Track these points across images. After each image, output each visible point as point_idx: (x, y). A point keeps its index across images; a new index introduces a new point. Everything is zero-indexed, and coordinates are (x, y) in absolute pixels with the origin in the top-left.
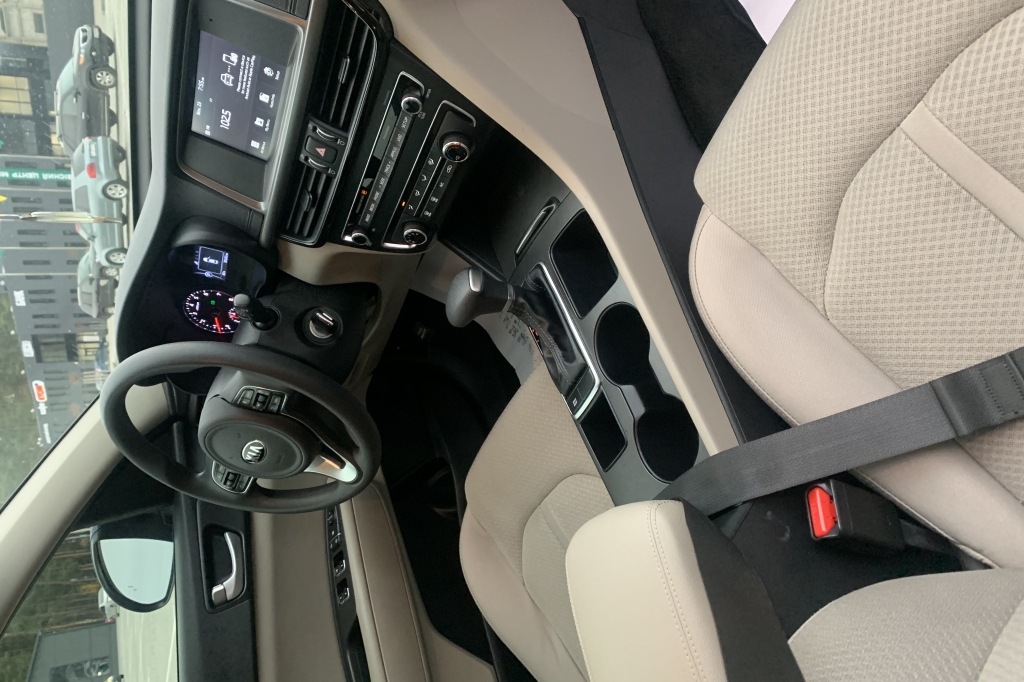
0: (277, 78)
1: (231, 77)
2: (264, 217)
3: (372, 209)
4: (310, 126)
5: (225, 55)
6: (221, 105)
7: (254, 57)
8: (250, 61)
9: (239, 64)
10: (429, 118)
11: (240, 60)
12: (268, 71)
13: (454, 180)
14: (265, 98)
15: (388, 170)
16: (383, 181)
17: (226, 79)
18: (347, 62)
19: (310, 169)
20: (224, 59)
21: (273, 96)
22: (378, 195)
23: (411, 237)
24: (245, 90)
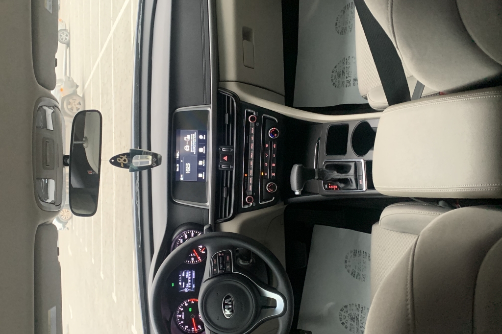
0: (204, 139)
1: (188, 146)
2: (209, 209)
3: (251, 181)
4: (220, 149)
5: (185, 138)
6: (186, 162)
7: (195, 133)
8: (194, 135)
9: (190, 139)
10: (260, 125)
11: (191, 137)
12: (201, 137)
13: (278, 151)
14: (201, 150)
15: (252, 156)
16: (252, 163)
17: (187, 148)
18: (227, 115)
19: (223, 171)
20: (185, 139)
21: (204, 147)
22: (251, 172)
23: (270, 187)
24: (194, 150)
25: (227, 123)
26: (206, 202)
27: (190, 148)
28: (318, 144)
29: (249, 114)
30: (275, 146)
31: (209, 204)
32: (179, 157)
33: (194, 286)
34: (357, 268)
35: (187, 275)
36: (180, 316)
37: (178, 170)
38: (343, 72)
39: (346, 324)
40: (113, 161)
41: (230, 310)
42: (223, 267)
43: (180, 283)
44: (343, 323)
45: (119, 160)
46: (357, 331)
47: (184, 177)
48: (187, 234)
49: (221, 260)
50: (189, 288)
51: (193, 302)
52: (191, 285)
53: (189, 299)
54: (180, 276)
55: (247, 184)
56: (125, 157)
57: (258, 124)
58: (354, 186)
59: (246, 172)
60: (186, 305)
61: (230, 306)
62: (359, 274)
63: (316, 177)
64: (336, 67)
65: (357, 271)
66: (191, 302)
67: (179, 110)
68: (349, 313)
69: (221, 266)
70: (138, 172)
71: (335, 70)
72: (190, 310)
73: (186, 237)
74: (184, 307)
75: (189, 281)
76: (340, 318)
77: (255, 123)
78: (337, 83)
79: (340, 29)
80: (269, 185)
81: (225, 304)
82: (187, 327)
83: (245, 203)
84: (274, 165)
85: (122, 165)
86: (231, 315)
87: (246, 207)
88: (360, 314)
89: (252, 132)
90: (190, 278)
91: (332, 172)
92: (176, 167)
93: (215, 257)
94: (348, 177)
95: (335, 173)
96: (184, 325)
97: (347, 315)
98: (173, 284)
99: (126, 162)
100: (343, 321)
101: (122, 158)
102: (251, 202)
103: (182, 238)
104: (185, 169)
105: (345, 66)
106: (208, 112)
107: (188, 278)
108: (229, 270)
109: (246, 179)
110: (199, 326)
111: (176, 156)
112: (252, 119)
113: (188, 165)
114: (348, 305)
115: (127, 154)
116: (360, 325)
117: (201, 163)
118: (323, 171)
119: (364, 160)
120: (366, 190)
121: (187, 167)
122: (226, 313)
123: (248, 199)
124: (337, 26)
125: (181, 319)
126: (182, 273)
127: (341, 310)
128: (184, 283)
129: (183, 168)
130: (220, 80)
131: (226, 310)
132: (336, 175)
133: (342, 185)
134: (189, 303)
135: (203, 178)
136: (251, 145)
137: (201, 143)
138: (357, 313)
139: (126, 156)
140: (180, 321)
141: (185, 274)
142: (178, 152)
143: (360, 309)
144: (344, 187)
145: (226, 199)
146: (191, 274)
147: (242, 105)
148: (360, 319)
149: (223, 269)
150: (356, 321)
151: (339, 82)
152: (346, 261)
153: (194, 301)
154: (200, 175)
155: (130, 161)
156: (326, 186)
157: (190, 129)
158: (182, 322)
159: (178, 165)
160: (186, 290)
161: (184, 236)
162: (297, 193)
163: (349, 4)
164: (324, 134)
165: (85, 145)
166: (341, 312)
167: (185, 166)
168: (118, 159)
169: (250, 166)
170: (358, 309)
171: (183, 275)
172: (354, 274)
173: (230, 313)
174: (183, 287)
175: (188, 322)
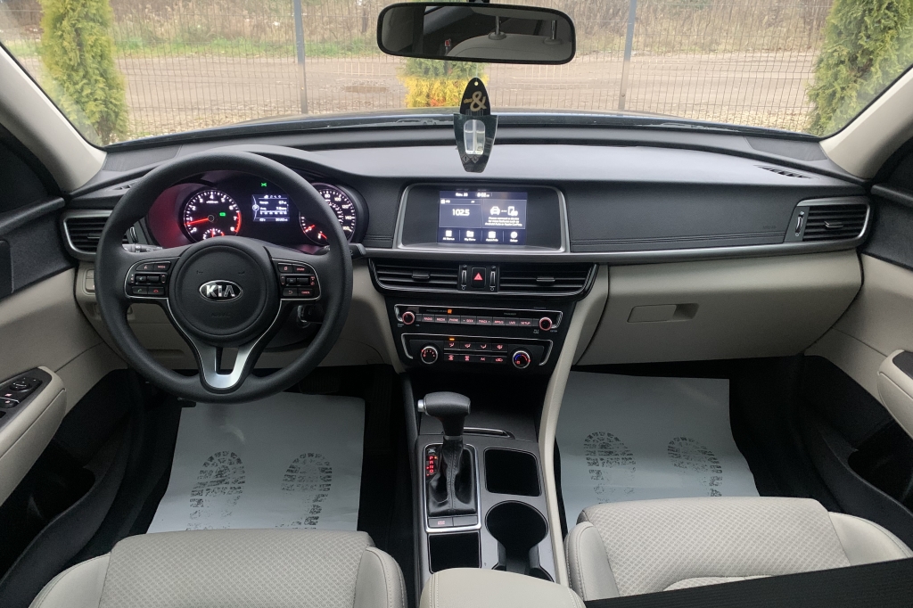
0: (511, 241)
1: (498, 213)
2: (391, 248)
3: (439, 320)
4: (494, 267)
5: (513, 208)
6: (472, 208)
7: (521, 225)
8: (517, 223)
9: (510, 217)
10: (536, 336)
11: (514, 217)
12: (514, 235)
13: (491, 366)
14: (492, 235)
15: (483, 322)
16: (470, 321)
17: (495, 210)
18: (552, 280)
19: (456, 272)
20: (510, 208)
21: (497, 240)
22: (455, 321)
23: (429, 353)
24: (492, 222)
25: (540, 279)
26: (404, 243)
27: (495, 216)
28: (503, 434)
29: (554, 317)
30: (499, 360)
31: (401, 248)
32: (480, 198)
33: (262, 220)
34: (302, 475)
35: (280, 208)
36: (212, 197)
37: (458, 195)
38: (610, 453)
39: (211, 463)
40: (476, 84)
41: (214, 294)
42: (291, 284)
43: (266, 197)
44: (211, 459)
45: (477, 96)
46: (201, 484)
47: (446, 205)
48: (349, 210)
49: (303, 279)
50: (259, 212)
51: (235, 218)
52: (263, 216)
53: (242, 213)
54: (280, 196)
55: (435, 313)
56: (482, 105)
57: (536, 332)
58: (433, 509)
59: (456, 312)
60: (231, 208)
61: (220, 295)
62: (293, 479)
63: (447, 438)
64: (617, 439)
65: (298, 475)
66: (237, 215)
67: (562, 198)
68: (230, 467)
69: (291, 280)
70: (452, 123)
71: (613, 439)
72: (223, 214)
73: (345, 207)
74: (227, 204)
75: (271, 213)
76: (219, 454)
77: (538, 328)
78: (591, 442)
79: (676, 445)
80: (433, 351)
81: (224, 285)
82: (194, 208)
83: (402, 310)
84: (467, 358)
85: (467, 101)
86: (206, 295)
87: (397, 311)
88: (229, 486)
89: (523, 323)
90: (276, 213)
91: (456, 466)
92: (462, 192)
93: (308, 270)
94: (449, 498)
95: (456, 472)
96: (197, 204)
97: (226, 464)
98: (265, 185)
99: (472, 109)
100: (216, 459)
101: (481, 100)
102: (405, 319)
103: (343, 200)
104: (460, 207)
105: (620, 457)
106: (558, 247)
107: (275, 209)
108: (285, 294)
109: (443, 312)
110: (195, 230)
111: (481, 192)
112: (546, 324)
113: (467, 212)
114: (241, 465)
115: (487, 110)
116: (212, 488)
117: (470, 234)
118: (458, 449)
119: (479, 530)
120: (428, 534)
121: (463, 210)
122: (208, 287)
123: (409, 315)
124: (681, 441)
125: (207, 198)
126: (284, 200)
127: (233, 454)
128: (266, 203)
129: (462, 204)
130: (612, 268)
131: (214, 287)
132: (452, 474)
133: (434, 483)
134: (234, 212)
135: (444, 239)
136: (501, 320)
137: (503, 234)
138: (230, 480)
139: (484, 108)
140: (203, 197)
141: (283, 206)
142: (488, 196)
143: (237, 485)
144: (432, 487)
145: (410, 277)
146: (283, 216)
147: (569, 305)
148: (221, 486)
149: (286, 282)
150: (216, 480)
151: (595, 446)
152: (311, 455)
153: (237, 220)
154: (449, 233)
155: (474, 116)
156: (432, 451)
157: (528, 215)
158: (201, 201)
159: (466, 195)
160: (255, 207)
161: (345, 203)
162: (421, 404)
163: (717, 462)
164: (520, 445)
165: (493, 34)
166: (229, 455)
167: (464, 208)
168: (480, 93)
169: (466, 319)
170: (236, 481)
171: (280, 202)
172: (292, 471)
173: (208, 293)
174: (261, 202)
175: (203, 210)
